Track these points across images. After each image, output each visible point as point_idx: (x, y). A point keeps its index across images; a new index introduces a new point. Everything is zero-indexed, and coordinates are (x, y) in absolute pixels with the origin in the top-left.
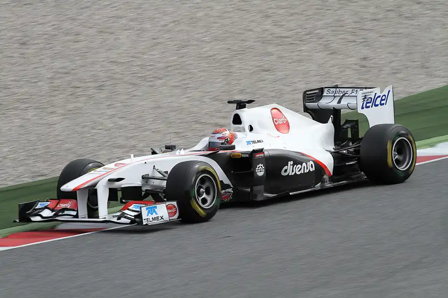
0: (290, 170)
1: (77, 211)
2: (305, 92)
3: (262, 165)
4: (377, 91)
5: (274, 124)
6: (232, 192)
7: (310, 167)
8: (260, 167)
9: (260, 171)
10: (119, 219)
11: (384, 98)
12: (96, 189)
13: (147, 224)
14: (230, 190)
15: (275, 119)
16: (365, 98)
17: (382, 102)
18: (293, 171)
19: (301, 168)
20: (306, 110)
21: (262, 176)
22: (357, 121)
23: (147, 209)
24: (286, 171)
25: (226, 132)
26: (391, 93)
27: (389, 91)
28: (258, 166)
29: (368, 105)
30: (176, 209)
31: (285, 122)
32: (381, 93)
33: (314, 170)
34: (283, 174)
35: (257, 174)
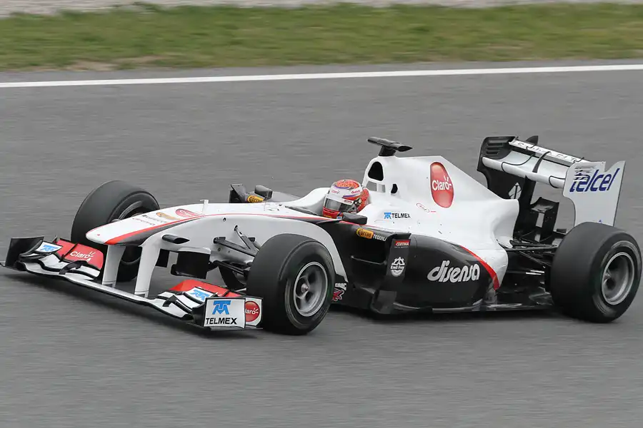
0: (442, 273)
1: (102, 272)
2: (487, 140)
3: (402, 260)
4: (600, 166)
5: (432, 189)
6: (345, 289)
7: (472, 274)
8: (399, 263)
9: (397, 268)
10: (166, 304)
11: (607, 179)
12: (141, 248)
13: (209, 327)
14: (342, 286)
15: (434, 181)
16: (580, 175)
17: (604, 186)
18: (446, 277)
19: (459, 274)
20: (482, 168)
21: (399, 277)
22: (557, 204)
23: (215, 303)
24: (435, 274)
25: (357, 189)
26: (620, 173)
27: (618, 169)
28: (396, 260)
29: (581, 187)
30: (259, 311)
31: (448, 189)
32: (606, 171)
33: (478, 279)
34: (430, 277)
35: (391, 273)
